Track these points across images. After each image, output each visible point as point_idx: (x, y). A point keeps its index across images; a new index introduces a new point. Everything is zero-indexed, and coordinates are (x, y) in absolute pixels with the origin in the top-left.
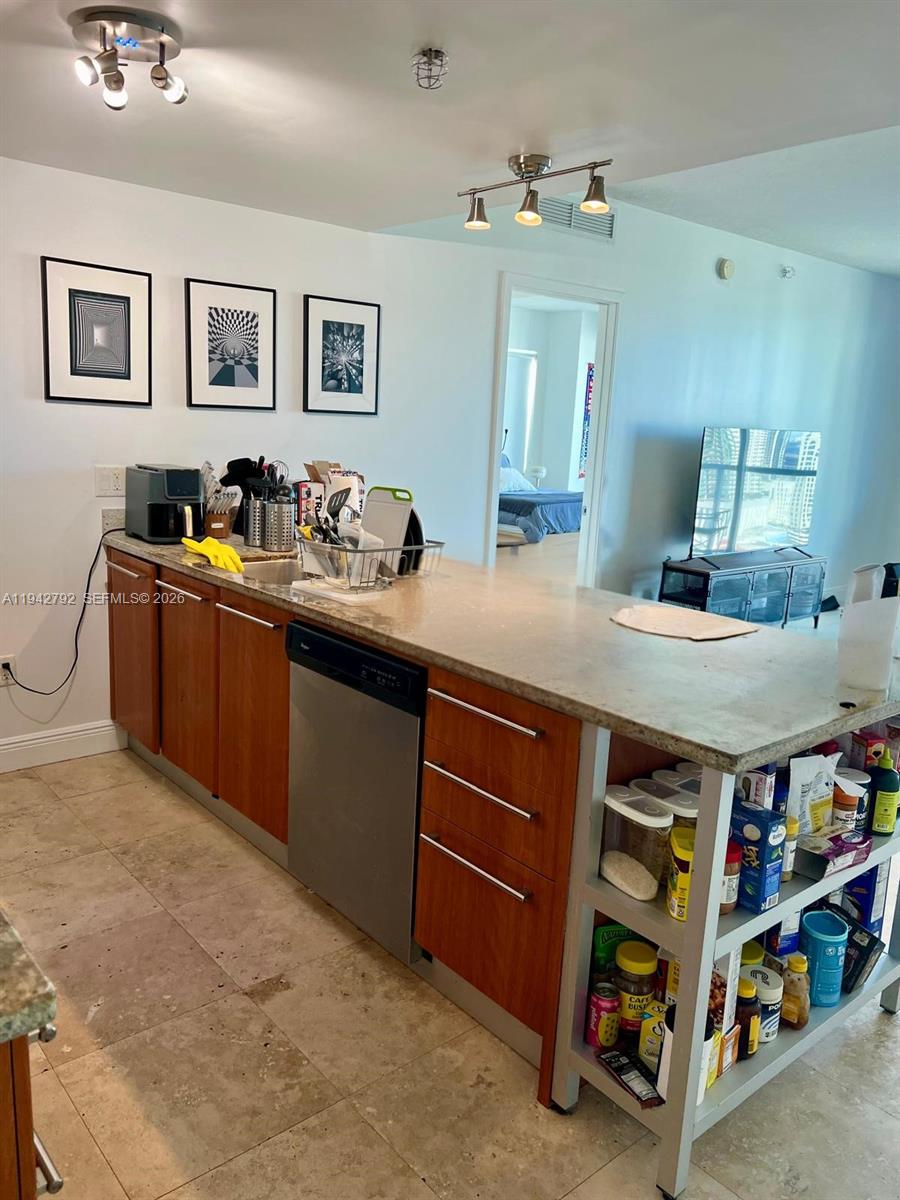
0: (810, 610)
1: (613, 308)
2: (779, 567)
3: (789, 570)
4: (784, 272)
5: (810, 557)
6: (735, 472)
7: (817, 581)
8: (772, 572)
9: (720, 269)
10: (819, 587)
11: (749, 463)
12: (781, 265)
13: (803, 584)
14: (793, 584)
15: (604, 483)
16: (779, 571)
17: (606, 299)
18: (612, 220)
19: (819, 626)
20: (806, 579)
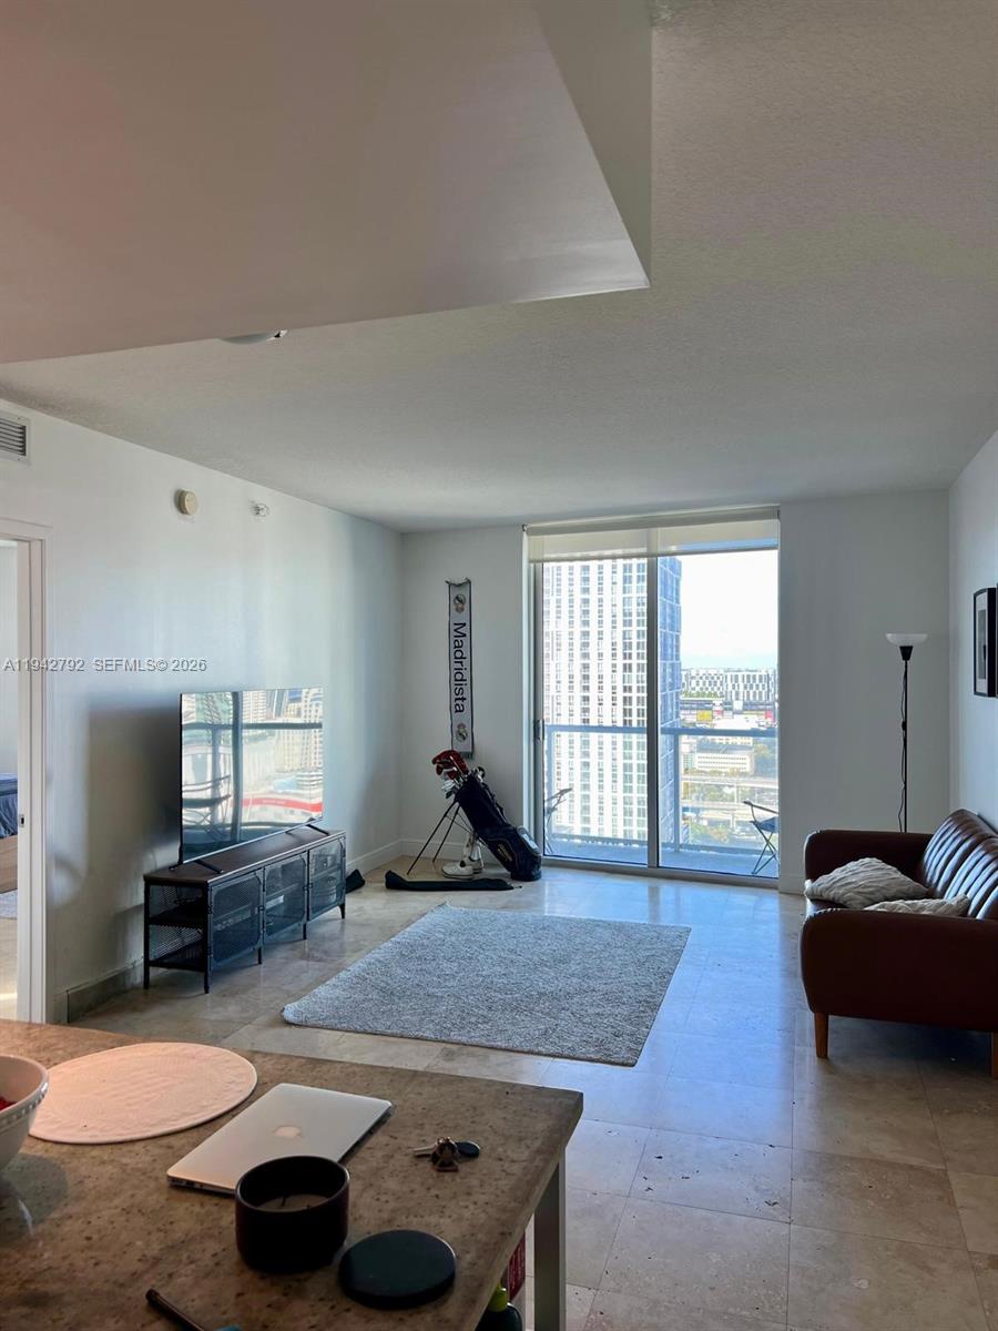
0: (334, 898)
1: (36, 547)
2: (293, 855)
3: (305, 856)
4: (257, 510)
5: (327, 834)
6: (230, 732)
7: (338, 861)
8: (284, 862)
9: (180, 501)
10: (341, 867)
11: (247, 718)
12: (253, 502)
13: (323, 868)
14: (312, 871)
15: (47, 780)
16: (292, 860)
17: (26, 534)
18: (24, 433)
19: (346, 916)
20: (326, 861)
